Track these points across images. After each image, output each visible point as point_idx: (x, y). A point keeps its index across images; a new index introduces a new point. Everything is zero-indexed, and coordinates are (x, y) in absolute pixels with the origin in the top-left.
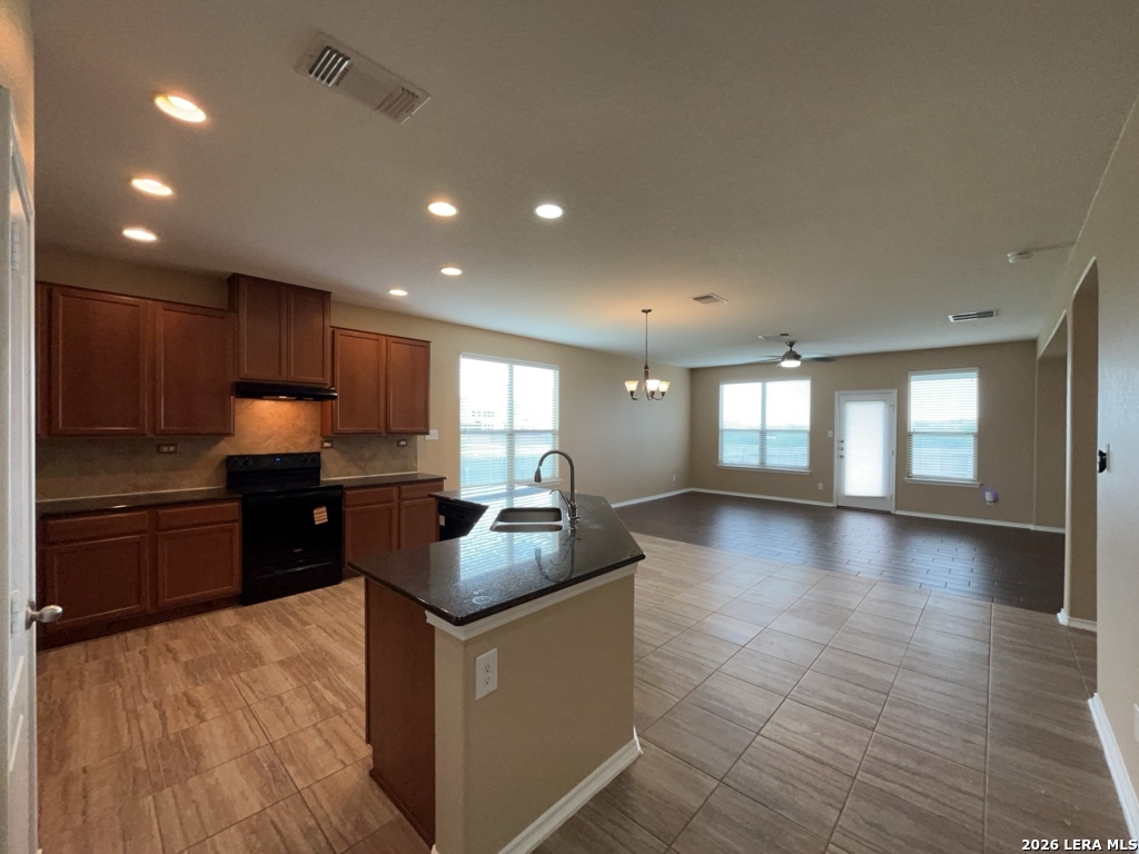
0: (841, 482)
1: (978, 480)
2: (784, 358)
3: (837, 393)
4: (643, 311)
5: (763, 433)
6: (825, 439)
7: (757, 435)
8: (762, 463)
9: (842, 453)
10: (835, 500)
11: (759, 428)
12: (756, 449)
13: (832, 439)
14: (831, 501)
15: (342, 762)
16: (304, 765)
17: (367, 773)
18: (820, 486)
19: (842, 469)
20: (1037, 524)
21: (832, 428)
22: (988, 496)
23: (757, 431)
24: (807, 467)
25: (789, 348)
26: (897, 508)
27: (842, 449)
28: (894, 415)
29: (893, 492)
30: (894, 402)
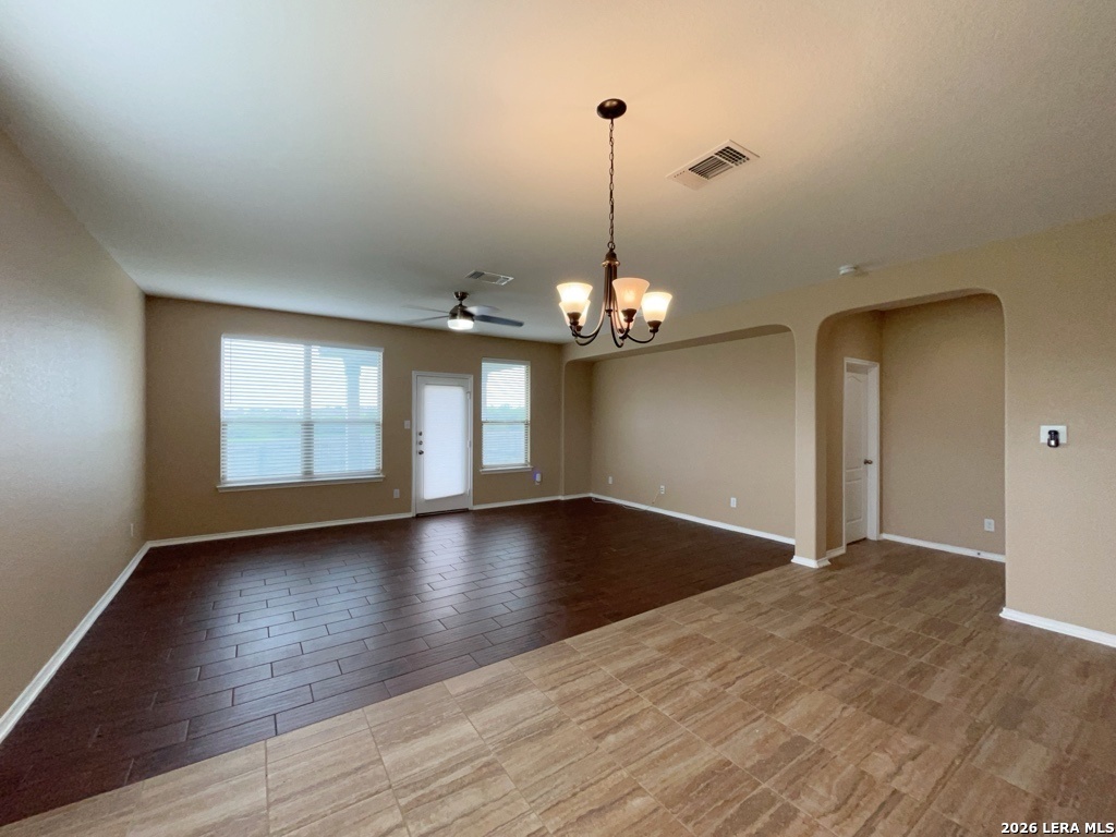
0: (420, 484)
1: (531, 463)
3: (415, 374)
4: (603, 107)
5: (308, 425)
6: (400, 432)
7: (297, 431)
8: (308, 473)
9: (422, 448)
10: (413, 508)
11: (302, 417)
13: (409, 432)
14: (409, 511)
18: (397, 493)
19: (421, 466)
20: (566, 494)
21: (409, 417)
22: (538, 478)
23: (297, 422)
24: (378, 469)
25: (458, 303)
26: (474, 504)
27: (421, 443)
28: (471, 402)
29: (470, 486)
30: (471, 388)
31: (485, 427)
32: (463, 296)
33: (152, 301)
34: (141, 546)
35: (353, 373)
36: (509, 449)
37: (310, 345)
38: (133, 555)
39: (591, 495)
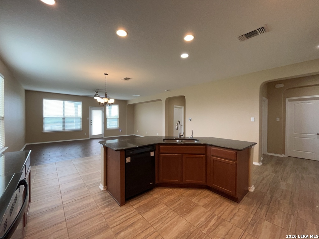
0: (91, 132)
1: (119, 127)
2: (95, 96)
3: (90, 107)
4: (104, 74)
5: (64, 119)
6: (86, 120)
7: (61, 120)
8: (64, 129)
10: (89, 137)
11: (62, 117)
12: (61, 124)
13: (89, 120)
15: (239, 209)
16: (246, 217)
17: (239, 204)
18: (85, 134)
19: (91, 128)
20: (128, 135)
21: (89, 117)
22: (121, 131)
23: (61, 118)
24: (81, 128)
25: (96, 93)
26: (105, 136)
27: (91, 123)
28: (104, 113)
29: (104, 132)
30: (104, 110)
31: (107, 119)
32: (97, 92)
33: (27, 91)
34: (24, 145)
35: (76, 106)
36: (113, 124)
37: (64, 101)
38: (23, 147)
39: (134, 135)
